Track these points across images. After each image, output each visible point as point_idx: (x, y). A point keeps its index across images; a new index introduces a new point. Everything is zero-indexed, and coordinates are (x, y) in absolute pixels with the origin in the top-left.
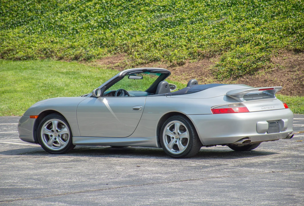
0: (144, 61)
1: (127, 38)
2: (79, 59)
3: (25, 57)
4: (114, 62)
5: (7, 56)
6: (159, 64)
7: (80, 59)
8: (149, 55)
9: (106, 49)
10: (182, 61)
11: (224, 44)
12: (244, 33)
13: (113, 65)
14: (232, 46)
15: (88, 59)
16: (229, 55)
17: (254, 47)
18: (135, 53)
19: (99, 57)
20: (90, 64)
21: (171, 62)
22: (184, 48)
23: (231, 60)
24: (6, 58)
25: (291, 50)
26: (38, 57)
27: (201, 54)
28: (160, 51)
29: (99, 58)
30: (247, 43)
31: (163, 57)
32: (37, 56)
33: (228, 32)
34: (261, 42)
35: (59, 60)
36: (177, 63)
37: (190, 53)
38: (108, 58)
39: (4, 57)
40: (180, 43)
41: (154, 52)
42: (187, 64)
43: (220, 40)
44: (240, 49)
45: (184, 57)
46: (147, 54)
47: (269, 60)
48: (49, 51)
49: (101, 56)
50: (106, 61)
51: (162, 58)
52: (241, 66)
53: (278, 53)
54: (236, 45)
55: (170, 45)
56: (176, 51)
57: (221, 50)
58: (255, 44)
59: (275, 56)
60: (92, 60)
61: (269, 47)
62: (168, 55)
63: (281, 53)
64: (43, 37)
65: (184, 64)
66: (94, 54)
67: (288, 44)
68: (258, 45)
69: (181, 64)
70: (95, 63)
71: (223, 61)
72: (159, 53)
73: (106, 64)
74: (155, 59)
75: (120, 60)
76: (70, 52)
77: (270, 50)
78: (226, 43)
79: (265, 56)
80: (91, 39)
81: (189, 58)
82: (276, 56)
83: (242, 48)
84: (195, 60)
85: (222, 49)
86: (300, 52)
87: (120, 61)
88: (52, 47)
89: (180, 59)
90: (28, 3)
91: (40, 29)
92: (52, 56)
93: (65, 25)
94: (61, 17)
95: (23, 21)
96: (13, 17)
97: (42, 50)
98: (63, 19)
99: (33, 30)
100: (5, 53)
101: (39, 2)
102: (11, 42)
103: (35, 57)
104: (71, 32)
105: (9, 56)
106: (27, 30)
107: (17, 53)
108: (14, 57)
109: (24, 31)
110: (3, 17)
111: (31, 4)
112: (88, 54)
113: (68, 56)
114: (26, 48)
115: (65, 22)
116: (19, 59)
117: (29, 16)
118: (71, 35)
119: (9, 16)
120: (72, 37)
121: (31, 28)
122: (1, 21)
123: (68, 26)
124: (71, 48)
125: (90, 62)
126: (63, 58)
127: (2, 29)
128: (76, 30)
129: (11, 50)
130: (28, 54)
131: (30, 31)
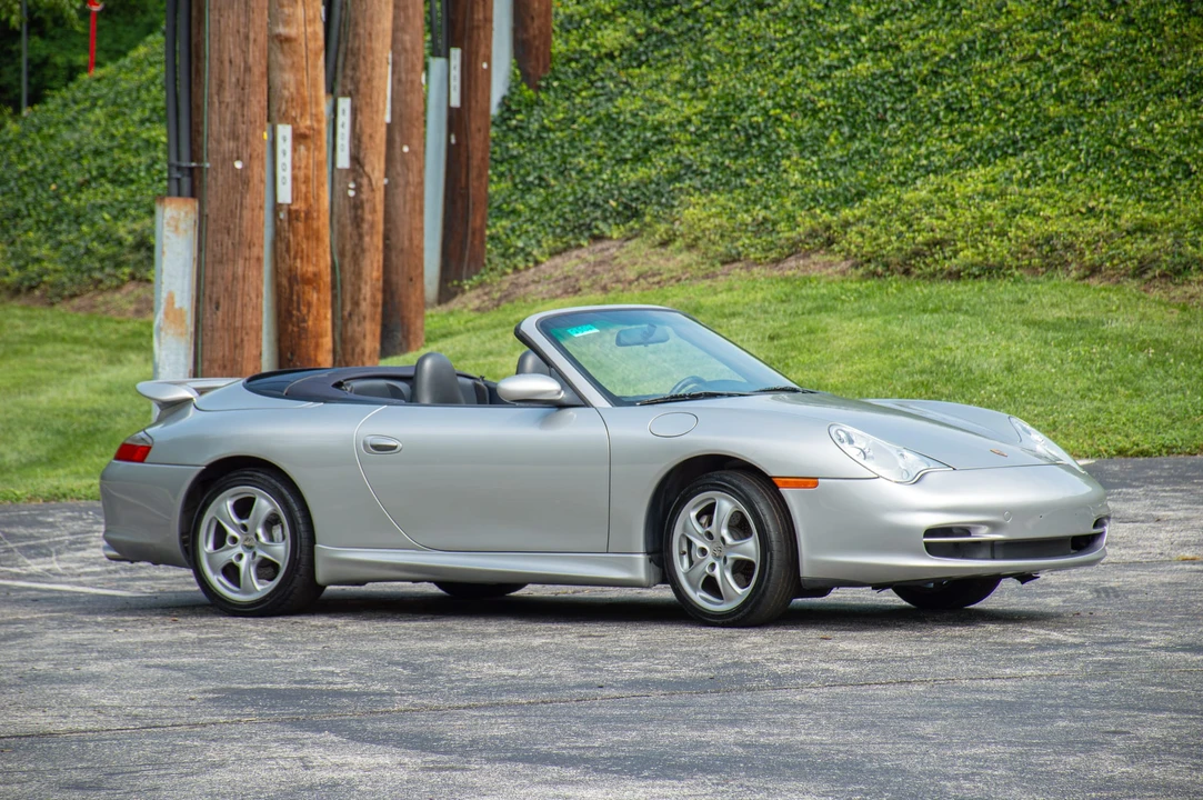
2: (1144, 272)
3: (974, 269)
5: (922, 266)
7: (1147, 277)
15: (1177, 273)
20: (1178, 292)
24: (920, 272)
26: (1017, 267)
32: (1015, 263)
35: (1085, 277)
39: (913, 269)
48: (1059, 246)
60: (1190, 277)
70: (1196, 289)
76: (1128, 247)
88: (1074, 230)
90: (1058, 69)
91: (1071, 164)
92: (1066, 264)
93: (1156, 150)
94: (1150, 121)
95: (1028, 136)
96: (1000, 121)
97: (1041, 242)
98: (1156, 126)
99: (1046, 169)
100: (917, 254)
101: (1097, 65)
102: (948, 214)
103: (1010, 267)
104: (1166, 173)
105: (927, 265)
106: (1023, 171)
107: (956, 253)
108: (942, 270)
109: (1015, 172)
110: (967, 126)
111: (1069, 73)
112: (1180, 254)
113: (1115, 262)
114: (992, 233)
115: (1159, 137)
116: (955, 276)
117: (1049, 119)
118: (1164, 184)
119: (986, 121)
120: (1163, 193)
121: (1040, 163)
122: (958, 138)
123: (1162, 152)
124: (1139, 234)
125: (1183, 284)
126: (1100, 271)
127: (951, 167)
128: (1187, 164)
129: (941, 243)
130: (987, 259)
131: (1034, 174)
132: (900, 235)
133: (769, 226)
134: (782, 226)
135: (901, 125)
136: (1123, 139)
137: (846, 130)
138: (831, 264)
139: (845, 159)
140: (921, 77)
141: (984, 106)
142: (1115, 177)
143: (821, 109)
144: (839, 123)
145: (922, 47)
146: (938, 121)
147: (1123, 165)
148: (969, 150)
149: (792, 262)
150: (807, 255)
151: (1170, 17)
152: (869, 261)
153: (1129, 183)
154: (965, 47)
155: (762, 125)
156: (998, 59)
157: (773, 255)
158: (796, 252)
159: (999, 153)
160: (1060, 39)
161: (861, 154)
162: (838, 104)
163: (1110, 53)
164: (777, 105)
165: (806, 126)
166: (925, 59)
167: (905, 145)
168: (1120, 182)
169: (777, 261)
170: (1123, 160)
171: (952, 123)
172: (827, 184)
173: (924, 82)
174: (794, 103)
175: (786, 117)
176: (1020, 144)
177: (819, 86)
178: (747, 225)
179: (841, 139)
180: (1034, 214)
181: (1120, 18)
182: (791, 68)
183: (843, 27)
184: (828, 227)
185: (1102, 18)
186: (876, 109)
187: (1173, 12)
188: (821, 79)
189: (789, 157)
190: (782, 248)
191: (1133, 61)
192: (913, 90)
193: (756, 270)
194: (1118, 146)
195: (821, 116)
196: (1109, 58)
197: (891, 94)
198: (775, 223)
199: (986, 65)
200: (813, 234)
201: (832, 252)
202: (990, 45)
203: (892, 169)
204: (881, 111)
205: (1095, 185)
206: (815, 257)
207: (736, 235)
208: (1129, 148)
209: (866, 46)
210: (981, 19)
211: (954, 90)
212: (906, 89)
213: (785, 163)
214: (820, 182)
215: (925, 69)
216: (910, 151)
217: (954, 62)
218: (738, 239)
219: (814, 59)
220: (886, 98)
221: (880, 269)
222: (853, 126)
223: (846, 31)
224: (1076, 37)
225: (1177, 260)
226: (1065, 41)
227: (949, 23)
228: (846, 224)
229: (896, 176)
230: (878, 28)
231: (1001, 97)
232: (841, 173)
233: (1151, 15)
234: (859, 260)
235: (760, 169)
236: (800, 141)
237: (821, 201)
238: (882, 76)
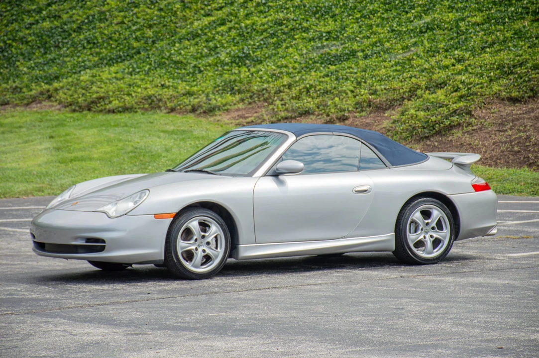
0: (290, 115)
1: (270, 80)
2: (196, 111)
3: (120, 109)
4: (246, 115)
6: (312, 119)
7: (198, 112)
8: (297, 105)
9: (238, 97)
10: (344, 115)
11: (407, 90)
12: (439, 73)
13: (244, 121)
14: (419, 92)
15: (210, 111)
16: (411, 106)
17: (450, 94)
18: (278, 102)
19: (226, 108)
20: (212, 119)
21: (328, 115)
22: (350, 94)
23: (414, 113)
24: (95, 110)
25: (503, 99)
26: (139, 108)
27: (374, 104)
28: (314, 100)
29: (225, 110)
30: (441, 88)
31: (318, 108)
32: (137, 107)
33: (416, 71)
34: (461, 86)
35: (169, 113)
36: (337, 118)
37: (357, 103)
38: (238, 110)
40: (344, 88)
41: (305, 101)
42: (351, 120)
43: (403, 84)
44: (430, 97)
45: (348, 109)
46: (295, 104)
47: (469, 113)
48: (155, 99)
49: (229, 107)
50: (236, 114)
51: (317, 110)
52: (428, 122)
53: (484, 103)
54: (425, 92)
55: (330, 91)
56: (337, 99)
57: (403, 99)
58: (452, 89)
59: (478, 108)
60: (216, 113)
61: (471, 94)
62: (326, 105)
63: (489, 103)
64: (151, 79)
65: (347, 118)
66: (219, 104)
67: (500, 90)
68: (456, 91)
69: (343, 119)
70: (219, 118)
71: (403, 115)
72: (312, 103)
73: (234, 118)
74: (306, 111)
75: (256, 112)
76: (185, 100)
77: (471, 98)
78: (410, 89)
79: (464, 108)
80: (218, 81)
81: (354, 110)
82: (480, 108)
83: (434, 95)
84: (364, 114)
85: (405, 96)
86: (517, 103)
87: (255, 115)
88: (161, 93)
89: (341, 112)
90: (134, 28)
91: (148, 66)
92: (159, 107)
93: (184, 61)
94: (180, 49)
95: (126, 54)
96: (112, 48)
97: (147, 98)
98: (182, 52)
99: (138, 68)
100: (93, 102)
101: (150, 27)
102: (103, 86)
103: (136, 108)
104: (191, 70)
105: (98, 107)
106: (129, 69)
107: (110, 102)
108: (105, 109)
109: (124, 69)
110: (98, 50)
111: (139, 30)
112: (209, 104)
113: (182, 106)
114: (124, 94)
115: (185, 56)
116: (113, 111)
117: (134, 48)
118: (191, 75)
119: (106, 48)
120: (192, 79)
121: (135, 66)
122: (94, 55)
123: (187, 62)
124: (188, 95)
125: (213, 116)
126: (175, 110)
127: (95, 67)
128: (199, 68)
129: (103, 98)
130: (125, 104)
131: (134, 70)
132: (83, 94)
133: (19, 90)
134: (24, 90)
135: (68, 49)
136: (169, 57)
137: (42, 50)
138: (53, 106)
139: (45, 62)
140: (73, 29)
141: (104, 42)
142: (169, 72)
143: (30, 41)
144: (39, 47)
145: (71, 17)
146: (84, 48)
147: (171, 67)
148: (101, 59)
149: (34, 105)
150: (40, 102)
151: (178, 8)
152: (71, 105)
153: (176, 74)
154: (91, 18)
155: (4, 47)
156: (107, 23)
157: (25, 102)
158: (35, 101)
159: (114, 61)
160: (132, 15)
161: (53, 60)
162: (37, 39)
163: (155, 22)
164: (9, 39)
165: (24, 48)
166: (74, 22)
167: (71, 57)
168: (171, 74)
169: (27, 105)
170: (171, 65)
171: (91, 49)
172: (41, 72)
173: (74, 31)
174: (17, 38)
175: (14, 44)
176: (123, 58)
177: (27, 32)
178: (8, 89)
179: (40, 54)
180: (139, 86)
181: (156, 8)
182: (12, 23)
183: (34, 7)
184: (48, 91)
185: (148, 7)
186: (55, 42)
187: (179, 6)
188: (27, 29)
189: (19, 61)
190: (28, 98)
191: (165, 26)
192: (70, 35)
193: (18, 108)
194: (167, 59)
195: (30, 44)
196: (155, 24)
197: (60, 36)
198: (21, 89)
199: (102, 25)
200: (42, 93)
201: (52, 101)
202: (102, 17)
203: (68, 67)
204: (57, 43)
205: (162, 75)
206: (44, 103)
207: (4, 93)
208: (172, 60)
209: (46, 15)
210: (96, 6)
211: (89, 35)
212: (67, 34)
213: (18, 63)
214: (38, 72)
215: (75, 26)
216: (74, 59)
217: (87, 23)
218: (5, 95)
219: (23, 20)
220: (59, 37)
221: (77, 108)
222: (45, 48)
223: (35, 9)
224: (139, 15)
225: (209, 106)
226: (134, 16)
227: (81, 7)
228: (56, 90)
229: (71, 70)
230: (50, 8)
231: (111, 38)
232: (45, 68)
233: (170, 7)
234: (66, 104)
235: (6, 65)
236: (22, 54)
237: (40, 79)
238: (55, 28)
